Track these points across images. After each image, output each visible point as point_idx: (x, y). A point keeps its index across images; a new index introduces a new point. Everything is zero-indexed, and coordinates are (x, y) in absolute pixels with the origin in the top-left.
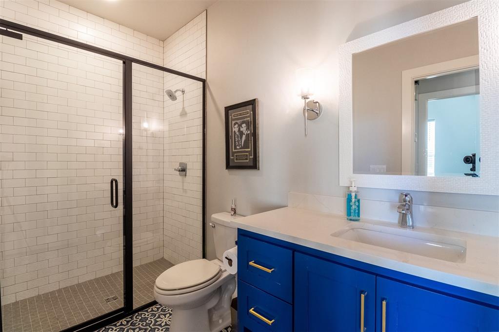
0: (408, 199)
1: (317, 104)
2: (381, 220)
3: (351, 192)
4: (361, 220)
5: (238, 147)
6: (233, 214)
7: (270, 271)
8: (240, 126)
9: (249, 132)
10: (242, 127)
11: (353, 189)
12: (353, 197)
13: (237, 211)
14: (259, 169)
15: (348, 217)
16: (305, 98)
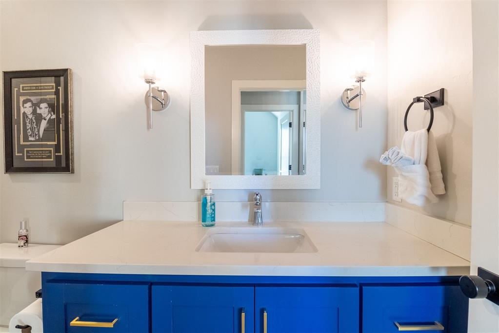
0: (258, 197)
1: (163, 93)
2: (233, 221)
3: (206, 195)
4: (216, 225)
5: (31, 139)
6: (22, 244)
7: (110, 325)
8: (36, 105)
9: (54, 117)
10: (40, 108)
11: (208, 192)
12: (209, 201)
13: (31, 239)
14: (73, 172)
15: (203, 223)
16: (149, 82)
